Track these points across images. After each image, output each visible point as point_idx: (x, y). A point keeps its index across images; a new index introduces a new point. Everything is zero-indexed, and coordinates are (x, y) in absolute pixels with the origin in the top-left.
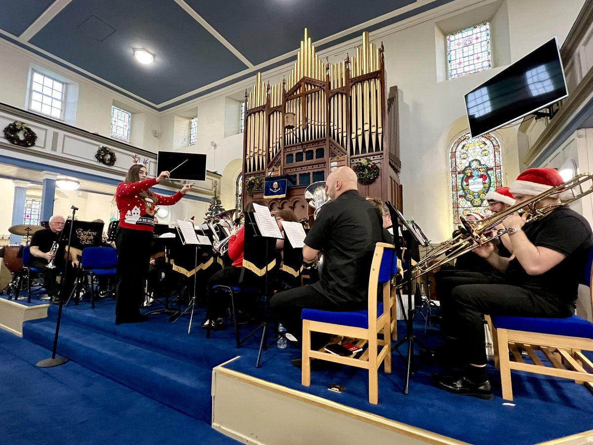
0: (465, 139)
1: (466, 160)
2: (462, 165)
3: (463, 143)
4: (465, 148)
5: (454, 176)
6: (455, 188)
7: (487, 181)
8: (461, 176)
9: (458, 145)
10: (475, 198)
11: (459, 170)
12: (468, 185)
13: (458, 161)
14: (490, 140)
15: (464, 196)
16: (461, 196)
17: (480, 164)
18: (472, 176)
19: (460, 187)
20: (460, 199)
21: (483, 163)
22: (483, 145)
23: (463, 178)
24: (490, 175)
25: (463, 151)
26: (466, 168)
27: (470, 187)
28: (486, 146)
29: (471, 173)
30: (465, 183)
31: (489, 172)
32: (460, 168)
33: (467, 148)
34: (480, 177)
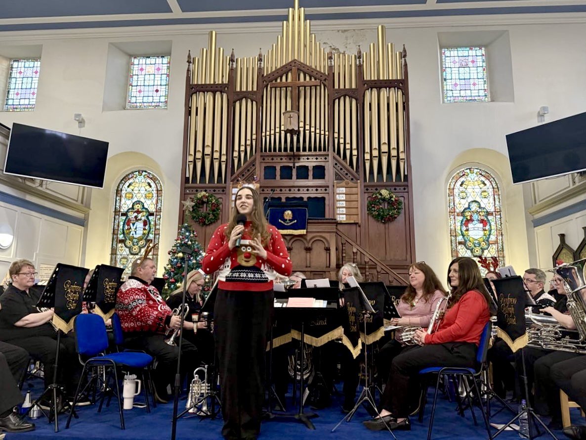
0: (464, 175)
1: (465, 200)
2: (461, 205)
3: (462, 179)
4: (464, 186)
5: (452, 217)
6: (453, 233)
7: (487, 227)
8: (461, 218)
9: (456, 181)
10: (475, 247)
11: (457, 211)
12: (467, 230)
13: (457, 200)
14: (489, 180)
15: (463, 243)
16: (460, 243)
17: (480, 207)
18: (471, 220)
19: (460, 232)
20: (459, 247)
21: (482, 206)
22: (482, 185)
23: (462, 221)
24: (491, 221)
25: (462, 189)
26: (465, 209)
27: (470, 233)
28: (486, 187)
29: (471, 216)
30: (464, 228)
31: (490, 218)
32: (459, 209)
33: (466, 186)
34: (481, 223)
